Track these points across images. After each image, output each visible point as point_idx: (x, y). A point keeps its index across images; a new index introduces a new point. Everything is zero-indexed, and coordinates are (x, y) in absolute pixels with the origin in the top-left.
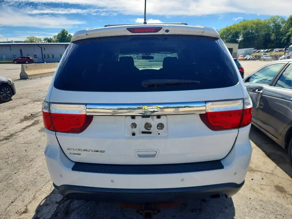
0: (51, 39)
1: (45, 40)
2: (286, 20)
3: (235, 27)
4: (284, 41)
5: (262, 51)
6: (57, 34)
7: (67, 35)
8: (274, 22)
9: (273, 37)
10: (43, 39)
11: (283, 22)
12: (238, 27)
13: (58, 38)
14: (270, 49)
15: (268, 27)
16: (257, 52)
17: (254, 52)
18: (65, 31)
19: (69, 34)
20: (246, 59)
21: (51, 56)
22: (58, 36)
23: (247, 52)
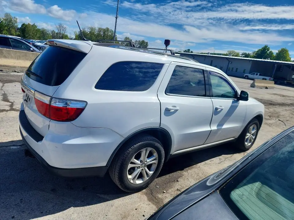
0: (249, 54)
1: (243, 54)
6: (257, 50)
7: (268, 52)
10: (241, 54)
13: (256, 54)
18: (268, 47)
19: (270, 50)
21: (234, 70)
22: (257, 52)
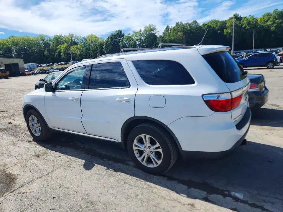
2: (52, 39)
3: (5, 42)
4: (56, 57)
5: (44, 65)
8: (42, 40)
9: (46, 53)
11: (51, 41)
12: (7, 42)
14: (51, 64)
15: (38, 44)
16: (39, 66)
17: (37, 67)
20: (33, 74)
23: (30, 66)
